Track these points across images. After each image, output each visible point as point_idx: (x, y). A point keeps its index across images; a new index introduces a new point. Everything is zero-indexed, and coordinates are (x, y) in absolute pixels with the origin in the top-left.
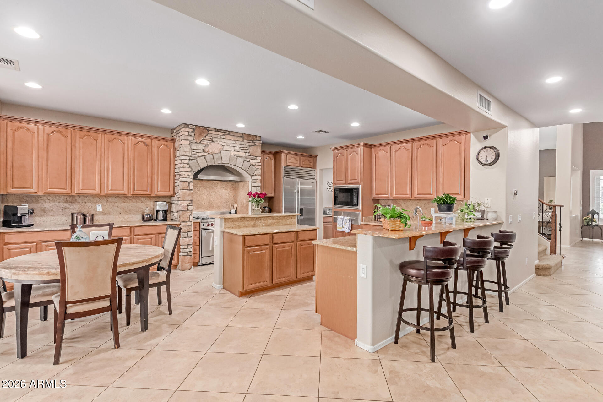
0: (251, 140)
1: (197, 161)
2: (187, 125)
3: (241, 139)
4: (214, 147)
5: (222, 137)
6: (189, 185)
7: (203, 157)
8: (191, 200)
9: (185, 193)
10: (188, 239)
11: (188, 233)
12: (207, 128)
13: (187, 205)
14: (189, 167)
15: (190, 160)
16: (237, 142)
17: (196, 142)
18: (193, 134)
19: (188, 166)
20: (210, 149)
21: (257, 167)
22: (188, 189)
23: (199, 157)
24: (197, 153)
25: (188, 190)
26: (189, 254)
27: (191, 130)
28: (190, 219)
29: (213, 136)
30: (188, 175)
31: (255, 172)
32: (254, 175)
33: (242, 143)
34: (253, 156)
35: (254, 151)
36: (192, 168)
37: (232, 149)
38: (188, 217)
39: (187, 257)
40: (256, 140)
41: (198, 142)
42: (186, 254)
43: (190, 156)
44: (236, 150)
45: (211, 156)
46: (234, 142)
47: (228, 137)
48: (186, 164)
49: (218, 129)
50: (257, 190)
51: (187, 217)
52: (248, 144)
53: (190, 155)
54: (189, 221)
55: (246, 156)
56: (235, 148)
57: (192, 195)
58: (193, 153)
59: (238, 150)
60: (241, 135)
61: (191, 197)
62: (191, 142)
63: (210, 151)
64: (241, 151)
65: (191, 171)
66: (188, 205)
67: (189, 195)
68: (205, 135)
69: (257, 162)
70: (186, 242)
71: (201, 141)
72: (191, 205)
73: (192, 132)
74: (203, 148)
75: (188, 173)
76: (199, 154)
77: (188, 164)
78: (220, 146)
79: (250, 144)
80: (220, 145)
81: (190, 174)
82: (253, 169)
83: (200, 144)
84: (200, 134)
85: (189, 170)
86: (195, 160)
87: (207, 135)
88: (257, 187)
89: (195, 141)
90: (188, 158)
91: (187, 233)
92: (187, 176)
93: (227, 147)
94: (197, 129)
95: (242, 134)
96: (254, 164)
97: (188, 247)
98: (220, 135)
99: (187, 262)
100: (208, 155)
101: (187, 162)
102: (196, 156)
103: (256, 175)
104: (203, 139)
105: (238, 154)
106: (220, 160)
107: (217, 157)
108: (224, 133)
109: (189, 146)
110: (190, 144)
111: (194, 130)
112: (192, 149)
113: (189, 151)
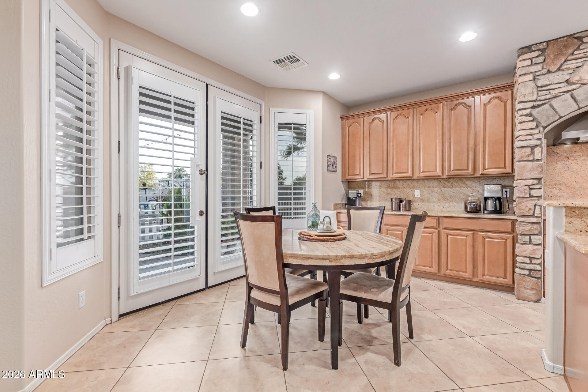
1: (551, 106)
2: (528, 49)
6: (532, 153)
7: (567, 96)
8: (539, 179)
9: (524, 167)
10: (531, 247)
11: (532, 237)
12: (576, 36)
13: (528, 187)
14: (533, 121)
15: (533, 107)
17: (549, 72)
18: (541, 59)
19: (531, 118)
20: (584, 75)
22: (531, 158)
23: (555, 97)
24: (551, 91)
25: (530, 161)
26: (533, 274)
27: (536, 53)
28: (534, 212)
30: (531, 135)
36: (539, 119)
38: (530, 209)
39: (528, 279)
41: (554, 68)
42: (527, 272)
43: (535, 101)
45: (586, 87)
48: (526, 115)
51: (528, 208)
53: (534, 98)
54: (533, 216)
57: (539, 169)
58: (540, 93)
61: (536, 172)
62: (537, 74)
63: (586, 78)
65: (537, 126)
66: (531, 187)
67: (532, 169)
68: (571, 51)
70: (525, 251)
71: (561, 65)
72: (538, 186)
73: (538, 56)
74: (567, 77)
75: (532, 131)
76: (555, 92)
77: (530, 115)
81: (536, 131)
83: (559, 73)
84: (560, 53)
85: (534, 124)
86: (547, 105)
87: (578, 49)
89: (545, 71)
90: (530, 105)
91: (528, 237)
94: (550, 47)
97: (531, 261)
99: (528, 286)
100: (581, 87)
101: (527, 111)
102: (548, 97)
104: (566, 61)
109: (532, 84)
110: (534, 79)
111: (543, 51)
112: (538, 87)
113: (533, 93)
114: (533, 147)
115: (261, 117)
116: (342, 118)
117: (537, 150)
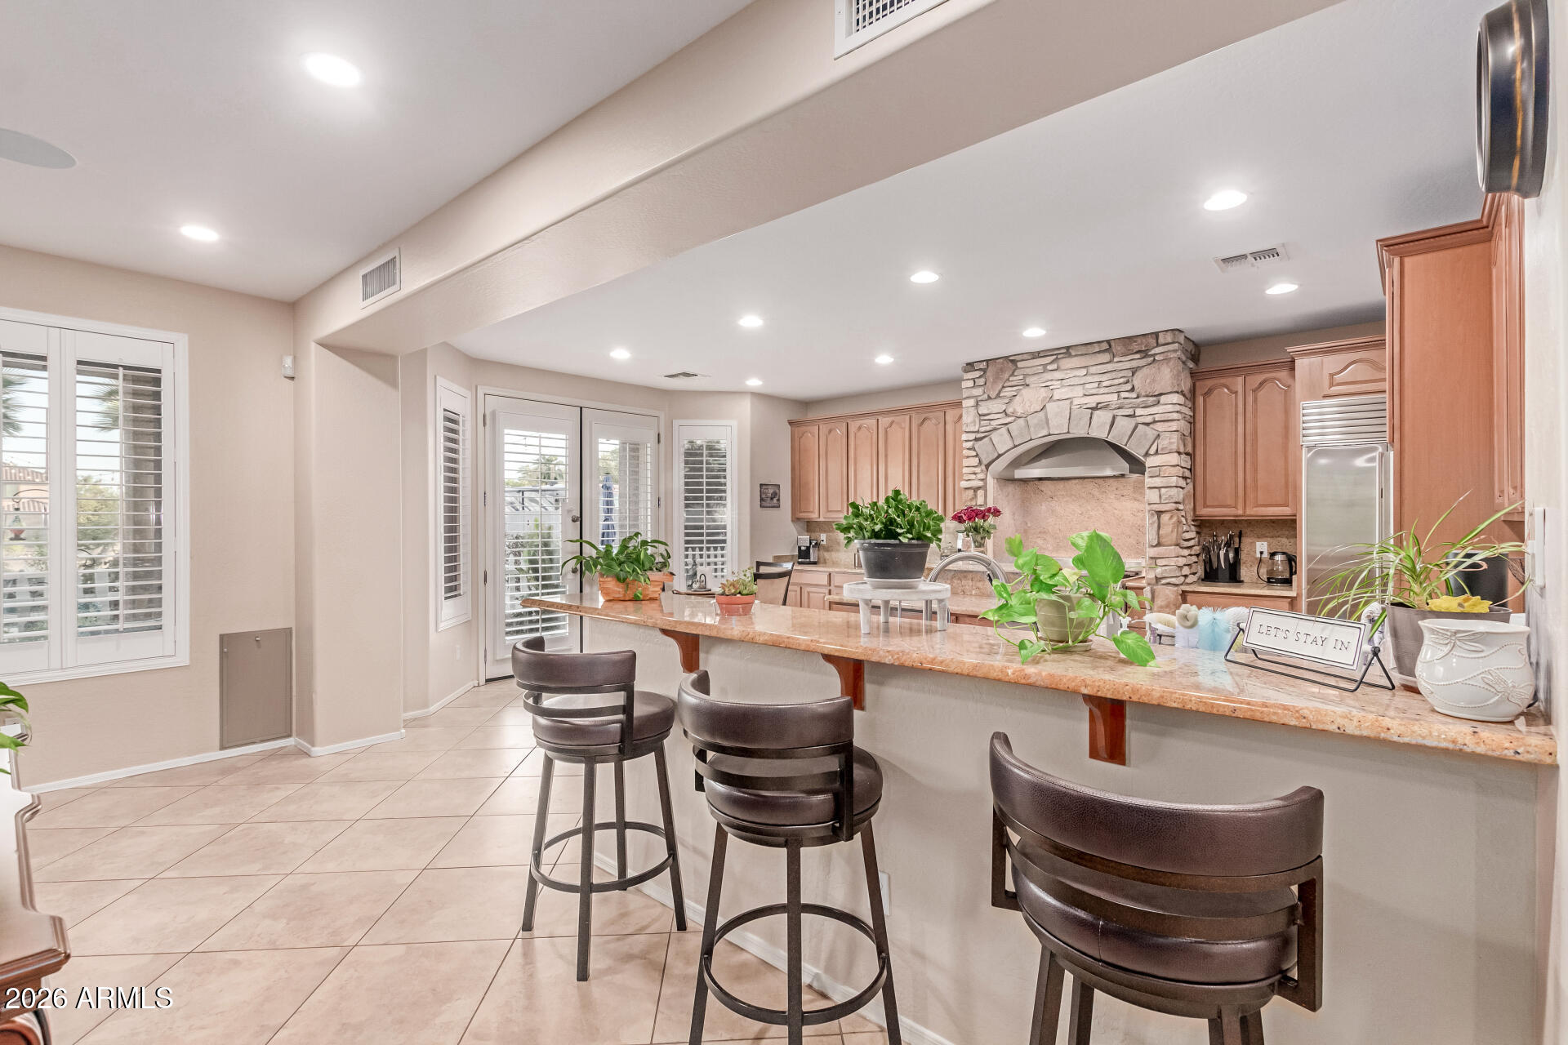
0: (1137, 352)
1: (991, 440)
2: (970, 366)
3: (1106, 357)
4: (1028, 400)
5: (1049, 367)
6: (975, 496)
7: (1004, 430)
12: (1011, 358)
14: (977, 455)
15: (976, 440)
16: (1093, 370)
17: (989, 398)
18: (981, 381)
19: (974, 453)
20: (1018, 407)
21: (1160, 427)
23: (995, 429)
24: (992, 422)
27: (978, 374)
29: (1028, 371)
30: (975, 474)
31: (1155, 444)
32: (1152, 451)
33: (1109, 367)
34: (1147, 396)
35: (1148, 381)
36: (981, 456)
37: (1079, 391)
40: (1158, 345)
41: (993, 395)
43: (978, 432)
44: (1087, 393)
45: (1021, 421)
46: (1084, 372)
47: (1067, 363)
48: (970, 449)
49: (1039, 353)
50: (1163, 497)
52: (1128, 365)
53: (976, 429)
55: (1123, 401)
56: (1087, 386)
58: (983, 423)
59: (1094, 391)
60: (1105, 346)
62: (980, 398)
63: (1020, 411)
64: (1106, 390)
65: (980, 462)
68: (1006, 376)
69: (1161, 411)
71: (1000, 392)
73: (980, 377)
74: (1004, 407)
75: (974, 469)
76: (994, 423)
77: (973, 449)
78: (1043, 393)
79: (1135, 364)
80: (1043, 389)
81: (978, 470)
82: (1146, 435)
83: (999, 400)
84: (997, 378)
85: (976, 460)
86: (986, 439)
87: (1012, 375)
88: (1163, 490)
89: (986, 396)
90: (972, 436)
92: (973, 477)
93: (1063, 390)
94: (990, 367)
95: (1108, 342)
96: (1149, 419)
98: (1045, 366)
100: (1015, 420)
102: (988, 428)
103: (1157, 453)
104: (1003, 387)
105: (1092, 401)
106: (1043, 428)
107: (1035, 421)
108: (1055, 357)
109: (973, 411)
110: (977, 405)
111: (984, 371)
112: (980, 415)
113: (974, 421)
114: (976, 489)
115: (659, 435)
116: (791, 423)
117: (980, 493)
